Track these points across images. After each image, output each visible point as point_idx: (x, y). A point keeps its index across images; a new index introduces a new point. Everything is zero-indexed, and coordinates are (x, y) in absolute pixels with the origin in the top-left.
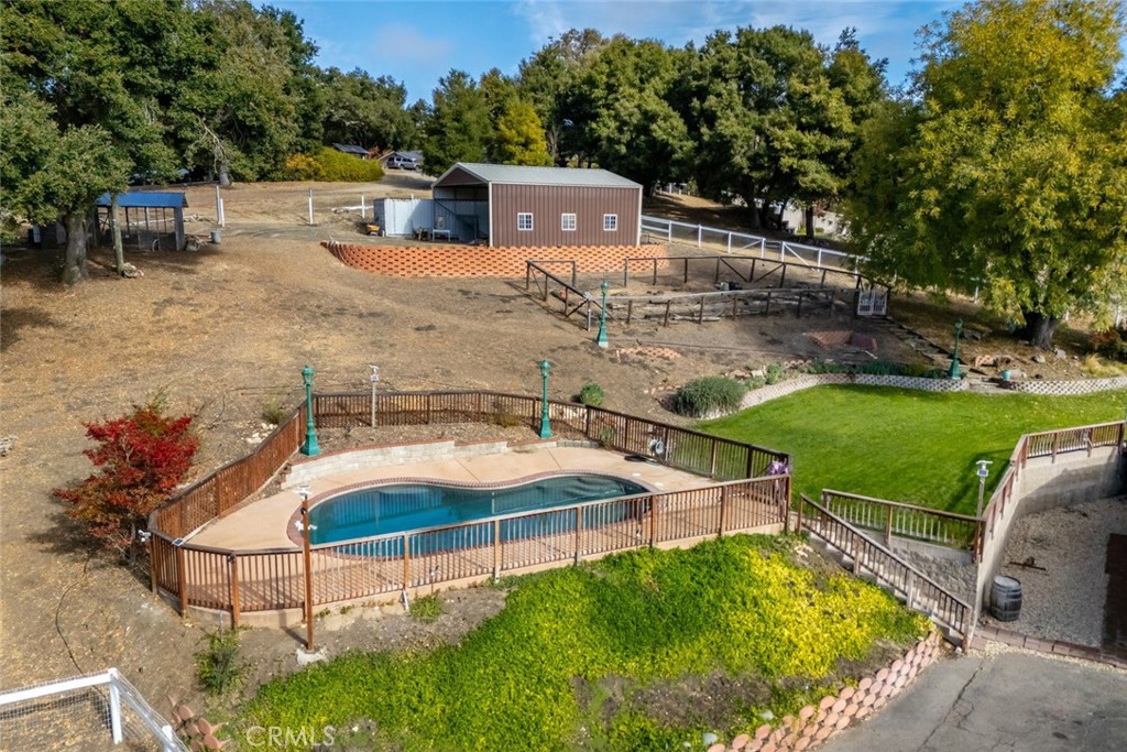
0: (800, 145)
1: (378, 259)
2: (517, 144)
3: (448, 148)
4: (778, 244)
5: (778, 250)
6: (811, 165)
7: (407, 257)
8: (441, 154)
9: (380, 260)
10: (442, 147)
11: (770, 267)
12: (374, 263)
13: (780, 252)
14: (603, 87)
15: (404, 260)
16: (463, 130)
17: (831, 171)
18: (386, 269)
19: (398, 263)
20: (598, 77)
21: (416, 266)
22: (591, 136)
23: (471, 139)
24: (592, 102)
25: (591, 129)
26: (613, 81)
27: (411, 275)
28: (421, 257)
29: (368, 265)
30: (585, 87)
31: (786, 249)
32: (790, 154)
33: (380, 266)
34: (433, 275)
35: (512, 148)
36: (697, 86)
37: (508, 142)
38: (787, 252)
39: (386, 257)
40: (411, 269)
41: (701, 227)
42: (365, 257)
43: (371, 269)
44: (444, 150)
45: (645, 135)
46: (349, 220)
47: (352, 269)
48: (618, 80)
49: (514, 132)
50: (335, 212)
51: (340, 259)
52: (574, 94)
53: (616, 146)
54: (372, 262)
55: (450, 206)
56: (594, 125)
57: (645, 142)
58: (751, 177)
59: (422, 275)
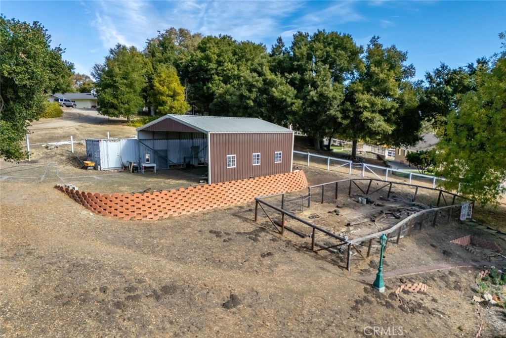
0: (373, 104)
1: (126, 206)
2: (168, 96)
3: (120, 98)
4: (360, 165)
5: (361, 169)
6: (377, 116)
7: (153, 202)
8: (115, 101)
9: (129, 206)
10: (115, 97)
11: (381, 184)
12: (123, 209)
13: (362, 170)
14: (214, 62)
15: (150, 205)
16: (130, 85)
17: (385, 120)
18: (135, 214)
19: (146, 208)
20: (213, 56)
21: (161, 209)
22: (208, 92)
23: (135, 92)
24: (207, 71)
25: (208, 88)
26: (221, 58)
27: (157, 218)
28: (164, 200)
29: (117, 212)
30: (204, 62)
31: (365, 168)
32: (367, 110)
33: (129, 212)
34: (176, 215)
35: (164, 98)
36: (297, 65)
37: (162, 94)
38: (366, 170)
39: (134, 203)
40: (157, 212)
41: (309, 154)
42: (112, 204)
43: (120, 215)
44: (117, 98)
45: (266, 94)
46: (62, 155)
47: (100, 217)
48: (224, 58)
49: (165, 87)
50: (47, 147)
51: (87, 208)
52: (193, 66)
53: (247, 101)
54: (120, 209)
55: (149, 143)
56: (210, 85)
57: (266, 99)
58: (342, 124)
59: (167, 216)
